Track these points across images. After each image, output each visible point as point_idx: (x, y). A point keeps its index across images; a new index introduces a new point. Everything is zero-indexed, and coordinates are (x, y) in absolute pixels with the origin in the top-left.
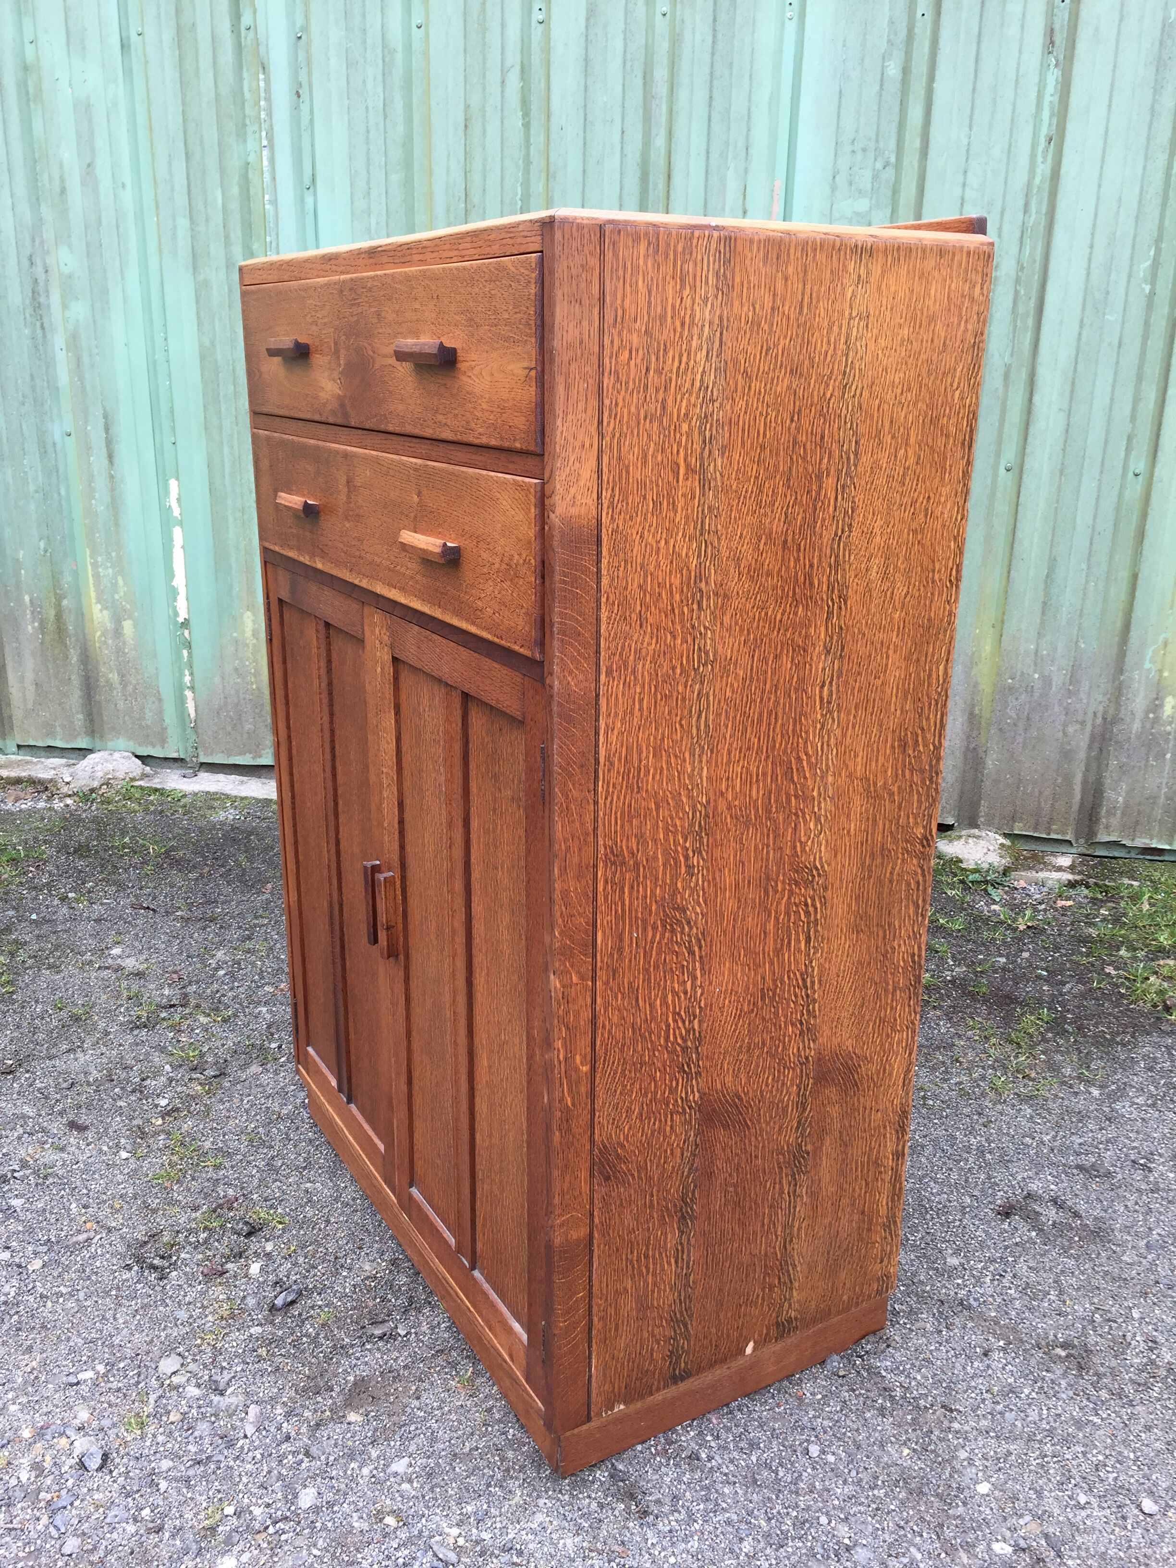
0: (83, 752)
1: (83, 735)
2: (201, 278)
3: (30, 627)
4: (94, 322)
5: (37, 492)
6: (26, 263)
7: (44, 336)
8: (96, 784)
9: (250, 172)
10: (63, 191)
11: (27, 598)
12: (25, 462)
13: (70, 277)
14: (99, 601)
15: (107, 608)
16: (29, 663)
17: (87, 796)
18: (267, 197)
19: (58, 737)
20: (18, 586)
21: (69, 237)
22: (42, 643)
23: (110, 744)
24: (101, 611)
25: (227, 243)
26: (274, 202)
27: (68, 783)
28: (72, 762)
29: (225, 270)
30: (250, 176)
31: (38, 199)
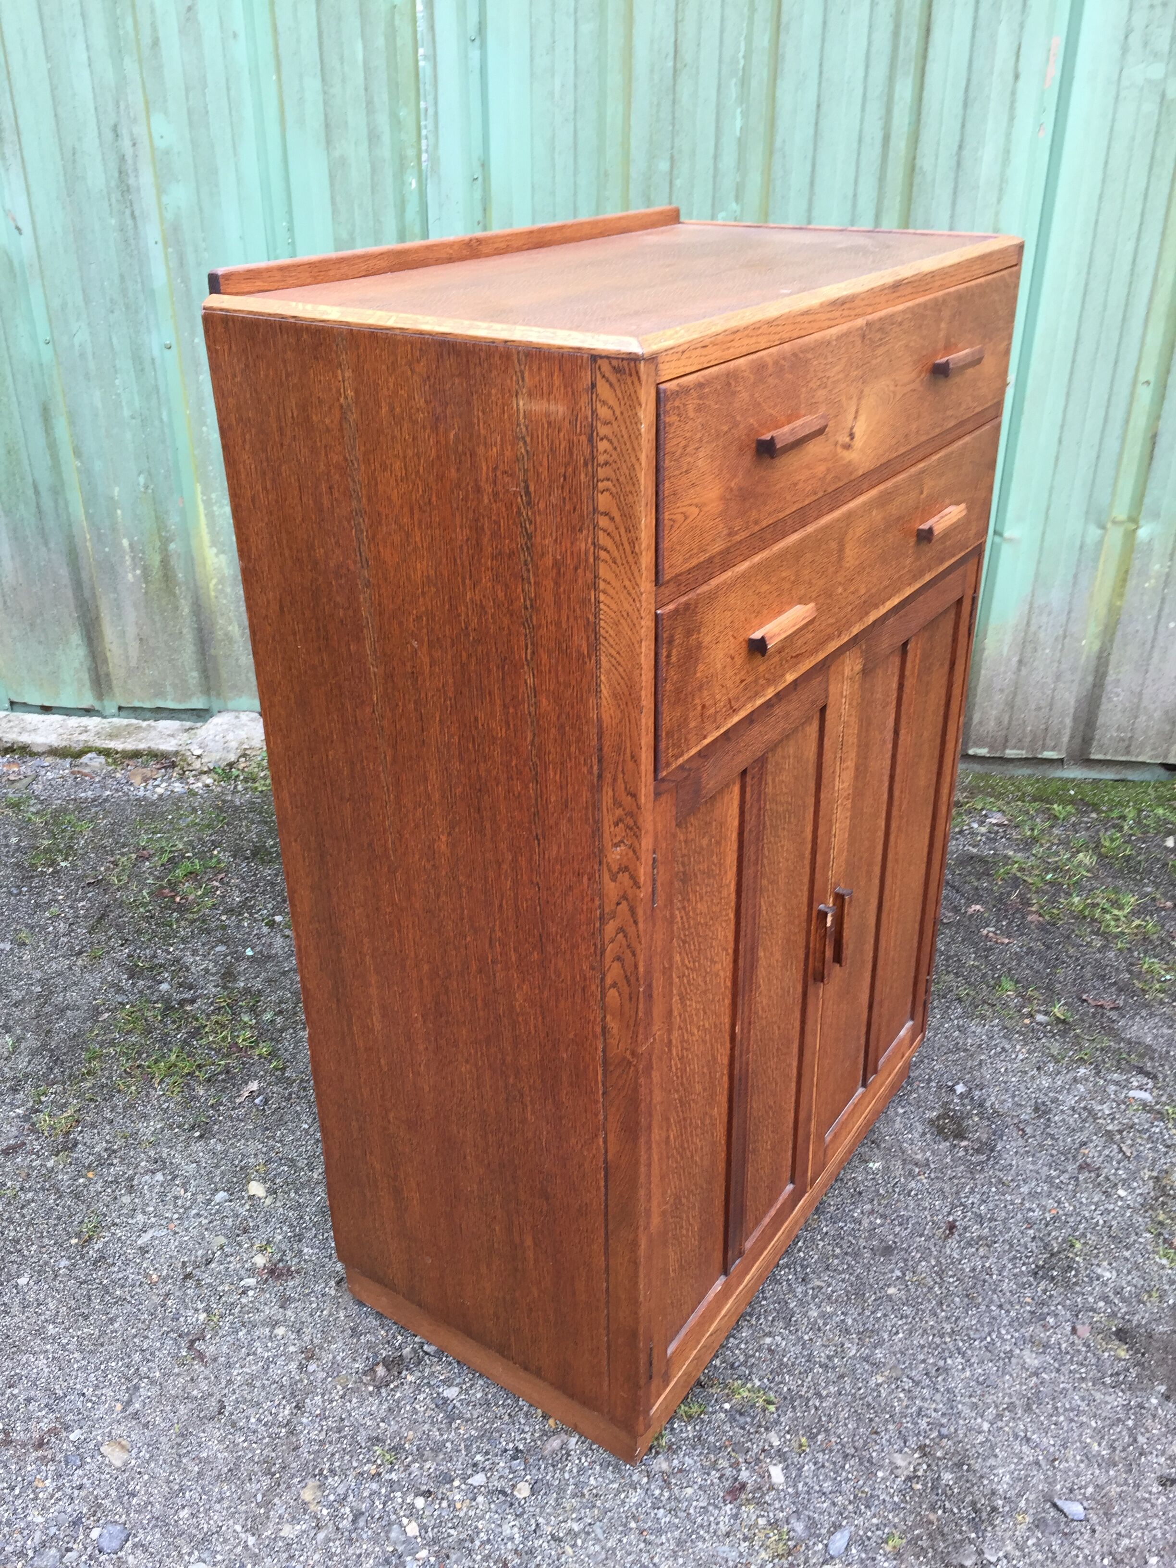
0: (202, 715)
1: (199, 694)
2: (337, 153)
3: (130, 576)
4: (201, 210)
5: (133, 417)
6: (109, 135)
7: (136, 227)
8: (232, 758)
9: (397, 17)
10: (156, 43)
11: (125, 543)
12: (117, 382)
13: (167, 153)
14: (214, 543)
15: (223, 552)
16: (131, 616)
17: (226, 772)
18: (421, 51)
19: (169, 697)
20: (114, 529)
21: (165, 101)
22: (146, 593)
23: (231, 704)
24: (217, 555)
25: (370, 108)
26: (433, 58)
27: (198, 757)
28: (188, 724)
29: (366, 144)
30: (397, 22)
31: (120, 51)
